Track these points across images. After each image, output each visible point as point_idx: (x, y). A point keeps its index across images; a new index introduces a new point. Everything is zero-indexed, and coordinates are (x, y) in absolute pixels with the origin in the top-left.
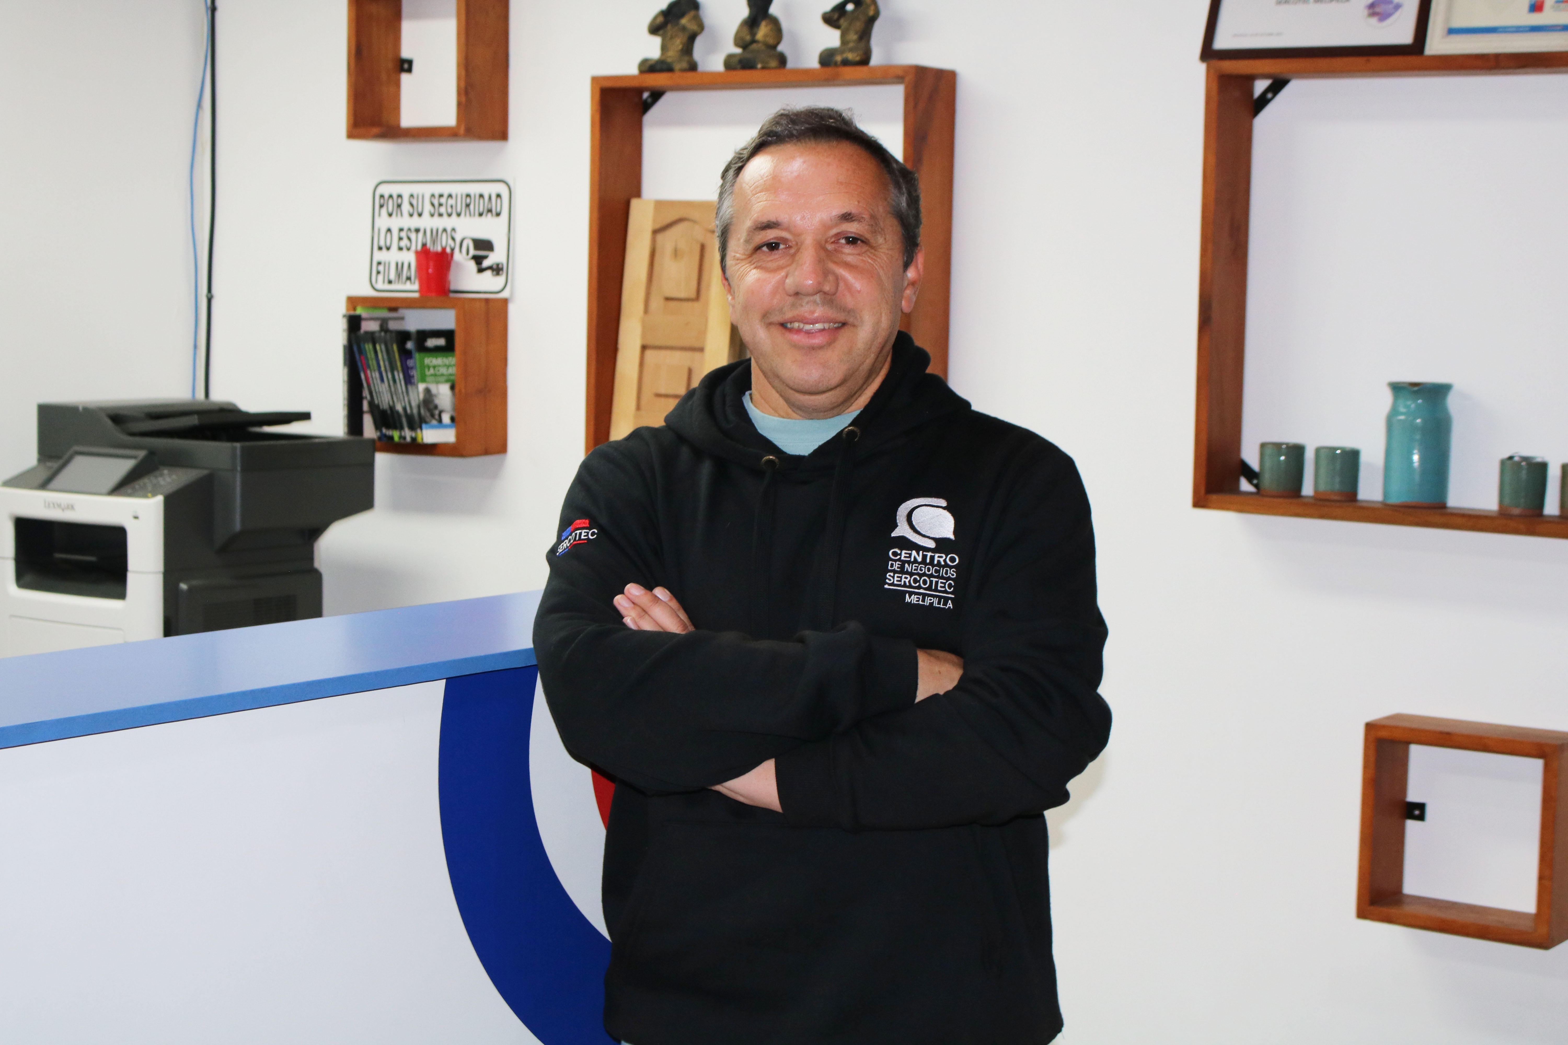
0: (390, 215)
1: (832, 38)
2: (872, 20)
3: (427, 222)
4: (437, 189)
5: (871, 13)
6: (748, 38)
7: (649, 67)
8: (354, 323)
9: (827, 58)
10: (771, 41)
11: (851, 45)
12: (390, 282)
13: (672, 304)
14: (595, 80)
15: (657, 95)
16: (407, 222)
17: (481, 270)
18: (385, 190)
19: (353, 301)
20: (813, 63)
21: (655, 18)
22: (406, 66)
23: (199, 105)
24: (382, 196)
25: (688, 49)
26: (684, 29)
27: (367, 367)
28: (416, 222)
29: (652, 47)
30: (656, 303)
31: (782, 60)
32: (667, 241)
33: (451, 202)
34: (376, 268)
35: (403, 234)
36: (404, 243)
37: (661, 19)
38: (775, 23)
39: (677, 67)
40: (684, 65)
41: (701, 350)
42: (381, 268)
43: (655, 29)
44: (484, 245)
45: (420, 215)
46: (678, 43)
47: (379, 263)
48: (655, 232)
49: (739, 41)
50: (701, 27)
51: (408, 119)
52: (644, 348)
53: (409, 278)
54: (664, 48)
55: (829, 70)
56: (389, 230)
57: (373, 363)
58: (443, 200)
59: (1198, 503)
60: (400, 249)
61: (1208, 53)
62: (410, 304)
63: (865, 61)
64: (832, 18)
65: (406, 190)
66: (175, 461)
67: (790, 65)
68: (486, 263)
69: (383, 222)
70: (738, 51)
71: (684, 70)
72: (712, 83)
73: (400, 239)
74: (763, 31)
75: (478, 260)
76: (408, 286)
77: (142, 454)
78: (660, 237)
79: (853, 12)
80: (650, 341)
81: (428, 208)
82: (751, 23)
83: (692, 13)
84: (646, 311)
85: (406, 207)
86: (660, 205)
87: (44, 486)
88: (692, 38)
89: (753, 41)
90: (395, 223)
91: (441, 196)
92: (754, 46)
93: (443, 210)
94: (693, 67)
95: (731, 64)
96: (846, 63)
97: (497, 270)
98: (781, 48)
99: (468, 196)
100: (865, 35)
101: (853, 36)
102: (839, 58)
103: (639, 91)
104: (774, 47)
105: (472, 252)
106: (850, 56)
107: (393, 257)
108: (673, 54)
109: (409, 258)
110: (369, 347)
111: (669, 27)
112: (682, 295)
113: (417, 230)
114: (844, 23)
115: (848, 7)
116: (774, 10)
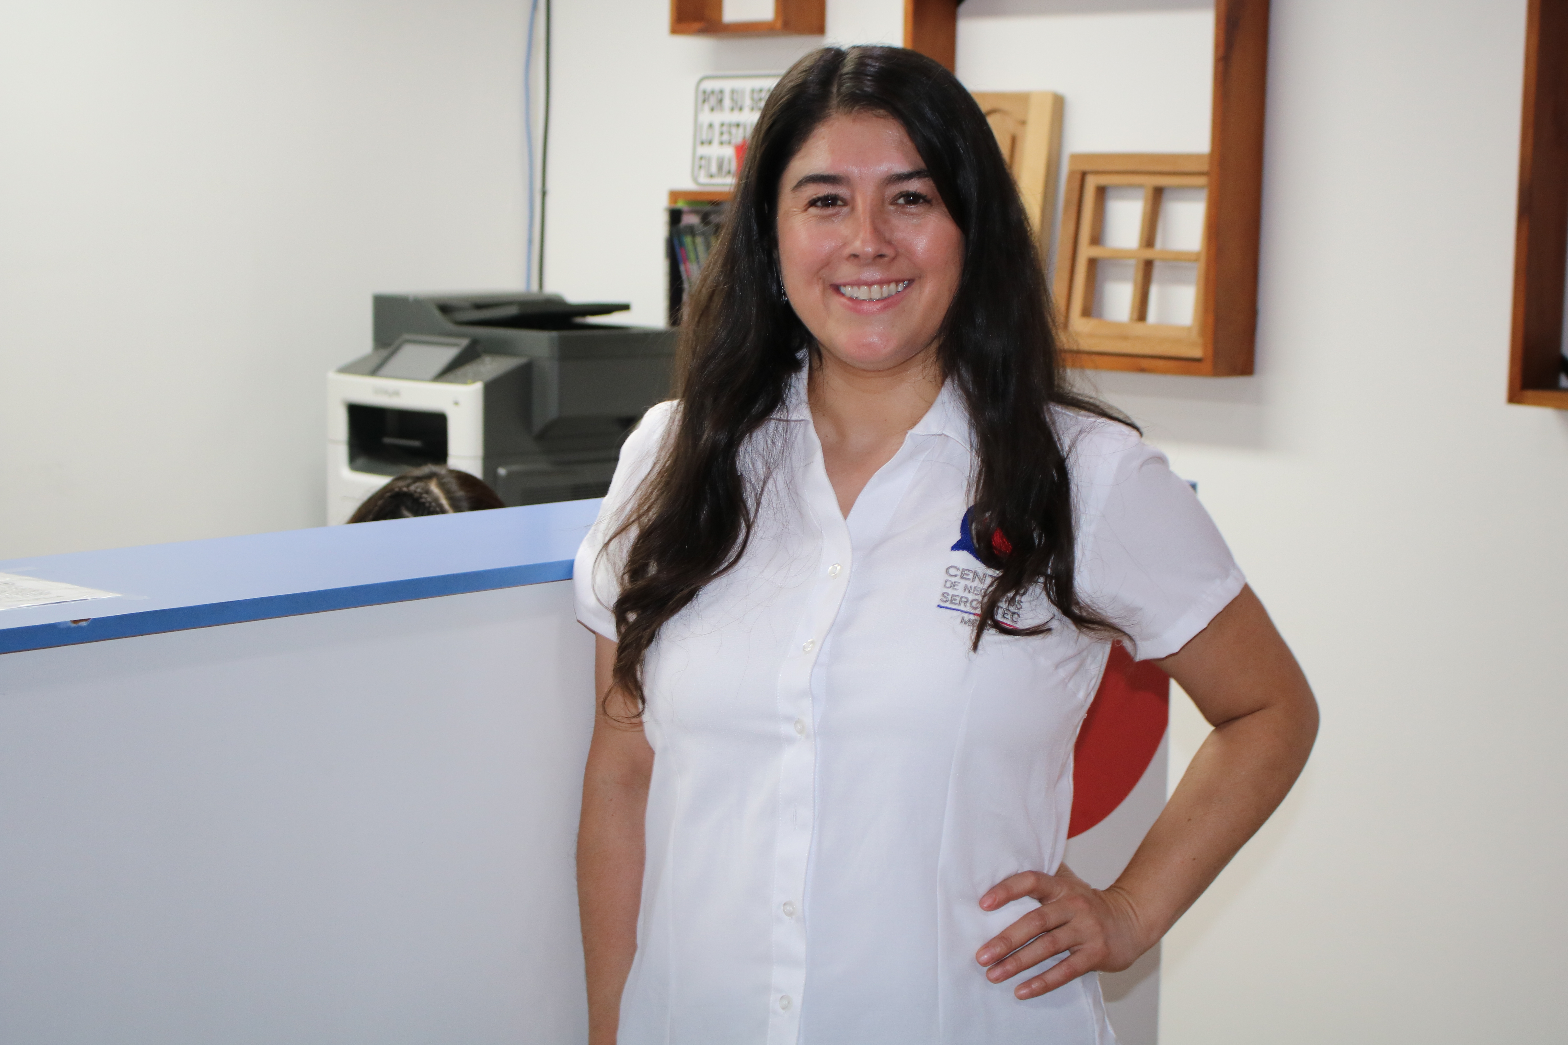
0: (712, 109)
3: (748, 117)
4: (757, 84)
8: (675, 216)
12: (711, 176)
16: (728, 117)
18: (708, 85)
19: (675, 195)
24: (704, 92)
27: (686, 260)
28: (735, 117)
34: (699, 163)
35: (725, 129)
36: (725, 137)
42: (703, 162)
45: (741, 109)
47: (701, 158)
51: (731, 13)
53: (728, 172)
56: (711, 126)
57: (692, 255)
59: (1513, 399)
60: (722, 143)
65: (727, 85)
66: (498, 349)
69: (706, 117)
73: (722, 134)
76: (728, 180)
77: (465, 342)
81: (749, 102)
85: (727, 102)
87: (374, 372)
90: (718, 118)
107: (714, 151)
109: (730, 152)
110: (688, 240)
113: (738, 125)
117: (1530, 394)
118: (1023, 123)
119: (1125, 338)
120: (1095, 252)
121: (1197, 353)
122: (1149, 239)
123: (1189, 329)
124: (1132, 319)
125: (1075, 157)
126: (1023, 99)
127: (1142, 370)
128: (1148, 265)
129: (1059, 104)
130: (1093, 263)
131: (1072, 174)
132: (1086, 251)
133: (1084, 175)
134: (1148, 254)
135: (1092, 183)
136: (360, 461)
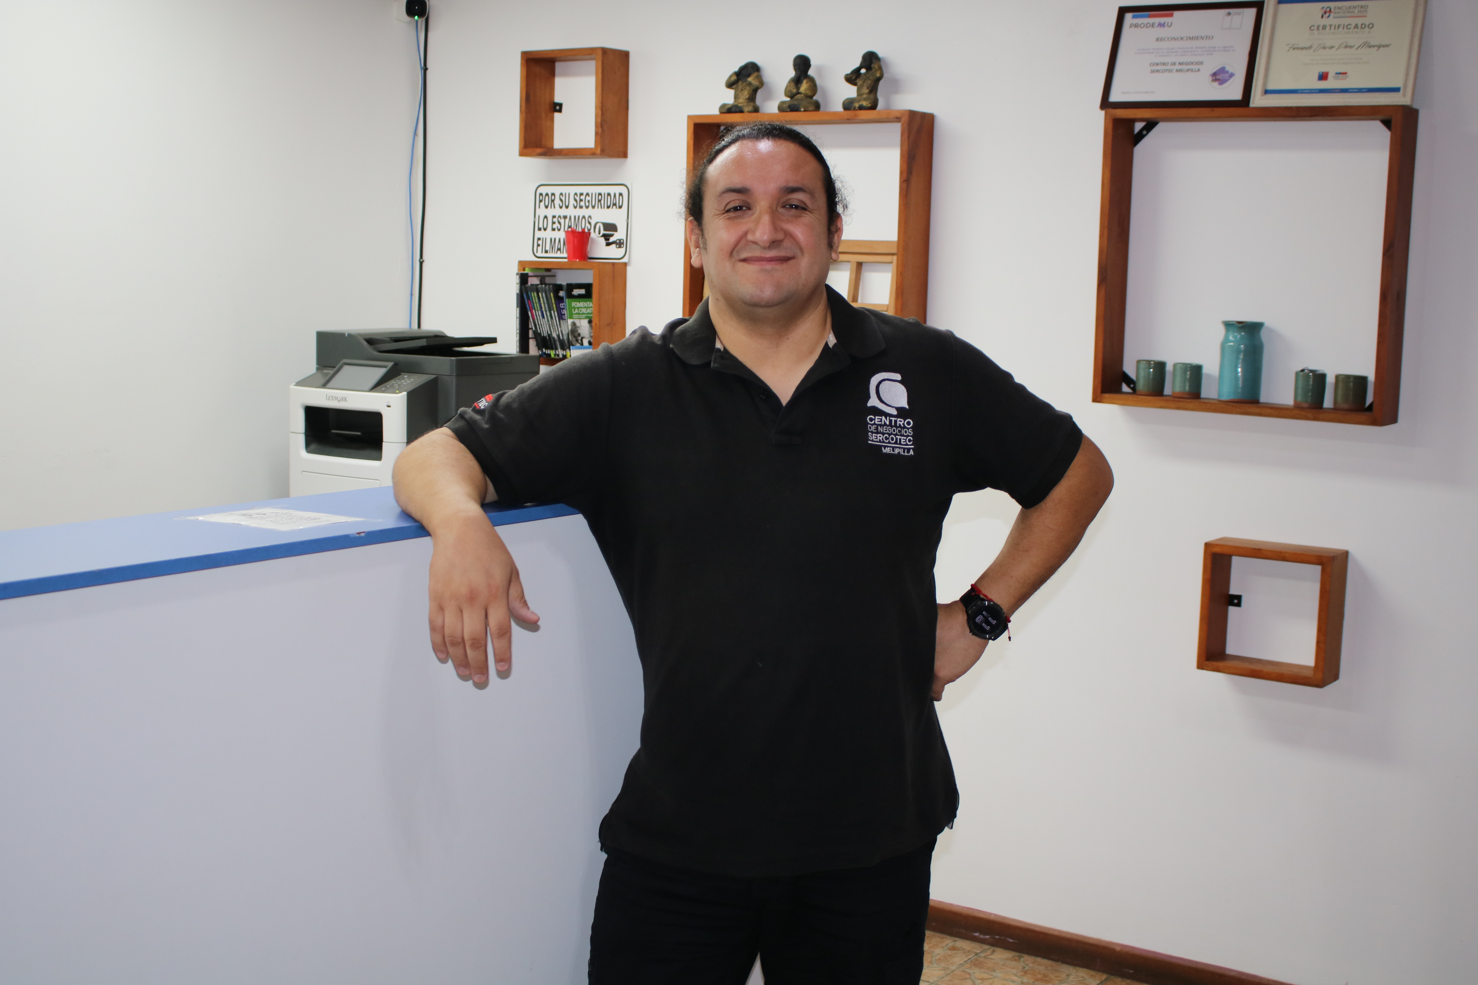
0: (547, 207)
1: (851, 92)
2: (879, 79)
3: (571, 212)
4: (579, 190)
5: (878, 75)
6: (795, 91)
7: (726, 110)
8: (524, 279)
9: (848, 105)
10: (809, 93)
11: (865, 96)
12: (546, 252)
14: (690, 118)
15: (729, 128)
16: (558, 212)
17: (608, 244)
18: (543, 190)
19: (522, 264)
21: (731, 77)
22: (558, 108)
23: (415, 134)
24: (541, 194)
25: (752, 98)
26: (750, 84)
27: (532, 308)
28: (564, 212)
29: (728, 97)
31: (817, 106)
33: (588, 198)
34: (537, 242)
35: (555, 220)
36: (556, 226)
37: (734, 78)
38: (812, 80)
39: (746, 109)
40: (750, 108)
42: (540, 242)
43: (730, 85)
44: (611, 227)
45: (567, 207)
46: (746, 94)
47: (539, 239)
49: (788, 93)
50: (762, 84)
51: (558, 144)
53: (559, 249)
54: (736, 97)
55: (850, 113)
56: (546, 217)
57: (537, 306)
58: (583, 197)
59: (1096, 399)
60: (553, 230)
61: (1106, 104)
62: (562, 267)
63: (874, 106)
64: (852, 78)
65: (557, 190)
66: (413, 369)
67: (822, 109)
68: (612, 239)
69: (542, 211)
70: (787, 99)
71: (750, 112)
73: (554, 223)
74: (804, 87)
75: (606, 237)
76: (559, 255)
77: (390, 365)
79: (865, 74)
81: (572, 202)
82: (797, 81)
83: (755, 74)
85: (557, 202)
87: (324, 385)
88: (755, 91)
89: (798, 93)
90: (550, 212)
91: (581, 194)
92: (798, 96)
93: (582, 204)
94: (756, 110)
95: (783, 108)
96: (861, 108)
97: (619, 244)
98: (816, 97)
99: (600, 194)
100: (873, 89)
101: (865, 90)
102: (857, 105)
103: (718, 126)
104: (811, 97)
105: (602, 232)
106: (865, 103)
107: (548, 234)
108: (742, 101)
109: (561, 235)
110: (534, 295)
111: (740, 83)
113: (565, 217)
114: (859, 82)
115: (863, 71)
116: (811, 72)
117: (1107, 395)
122: (854, 296)
136: (313, 446)
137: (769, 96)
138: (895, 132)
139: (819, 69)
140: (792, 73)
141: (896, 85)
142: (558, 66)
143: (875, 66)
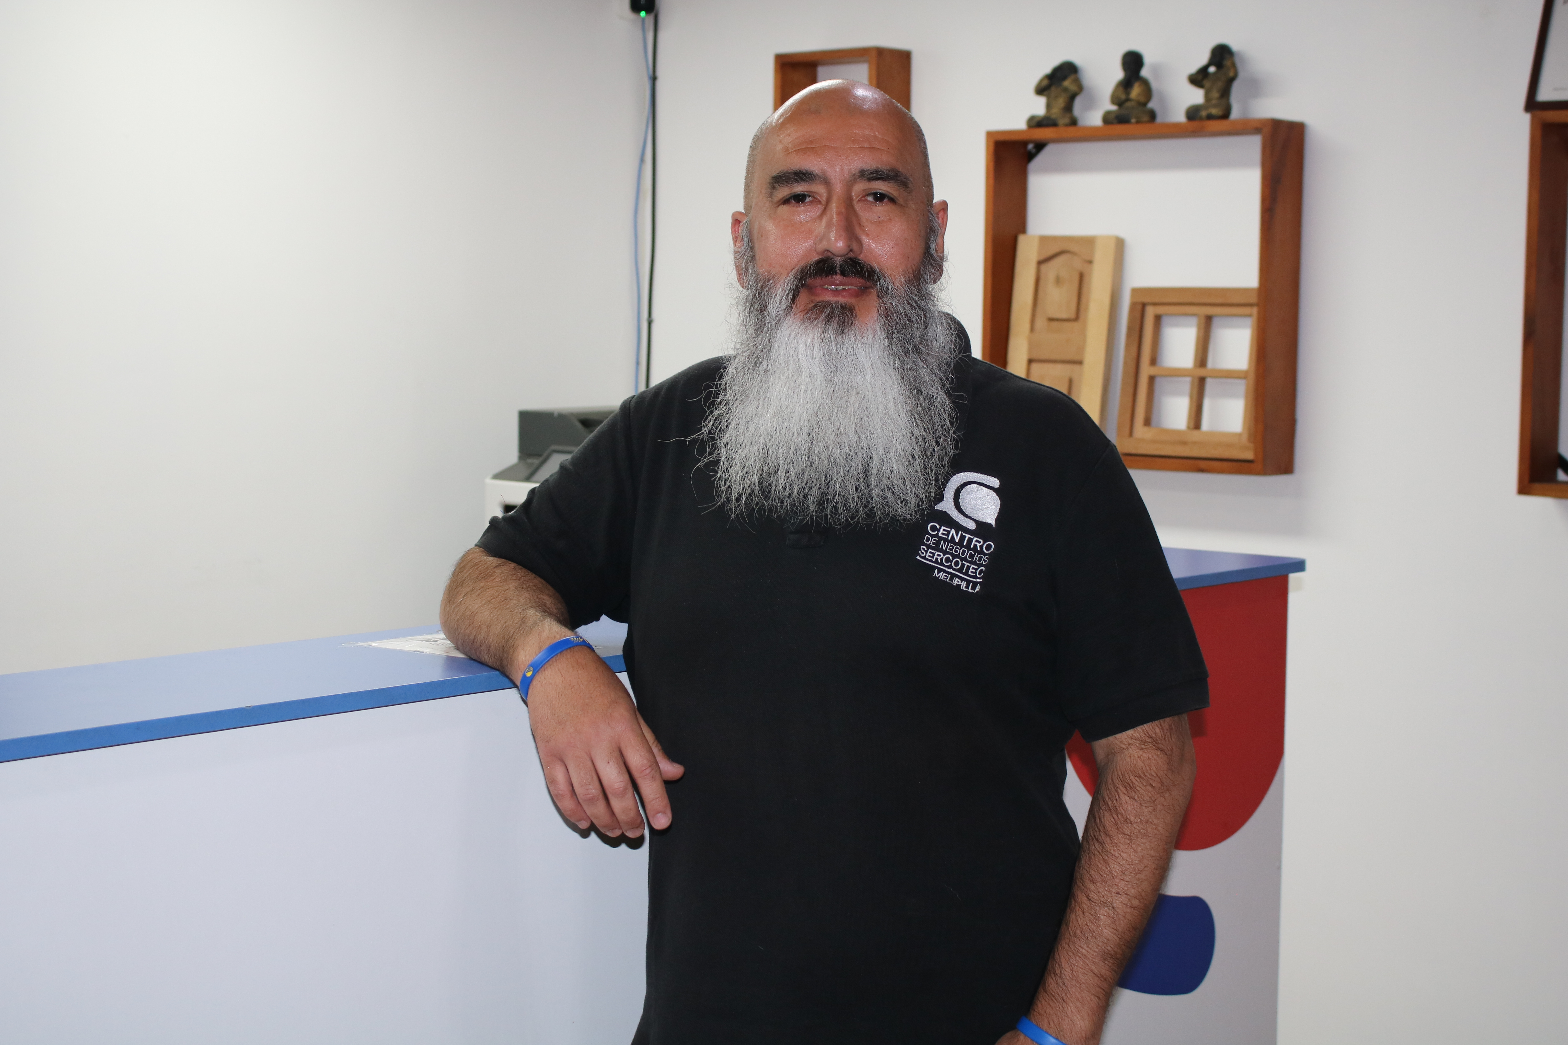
1: (1197, 96)
2: (1232, 80)
5: (1231, 74)
6: (1123, 97)
7: (1036, 123)
9: (1193, 113)
10: (1142, 99)
11: (1214, 102)
13: (1055, 324)
14: (990, 134)
15: (1040, 146)
20: (1180, 117)
21: (1041, 81)
23: (642, 160)
25: (1068, 108)
26: (1066, 90)
29: (1039, 106)
30: (1040, 323)
31: (1152, 115)
32: (1051, 271)
37: (1046, 82)
38: (1146, 83)
39: (1062, 122)
40: (1066, 120)
41: (1080, 363)
43: (1041, 90)
46: (1061, 102)
48: (1040, 263)
49: (1115, 100)
50: (1080, 88)
52: (1030, 361)
54: (1049, 106)
55: (1195, 124)
59: (1522, 491)
61: (1532, 104)
63: (1226, 115)
64: (1198, 79)
67: (1159, 119)
70: (1114, 108)
71: (1067, 125)
72: (1092, 136)
74: (1136, 91)
78: (1044, 267)
79: (1215, 73)
80: (1035, 356)
82: (1126, 84)
83: (1072, 77)
84: (1032, 329)
86: (1044, 240)
87: (528, 478)
88: (1072, 98)
89: (1127, 100)
92: (1128, 104)
94: (1074, 122)
95: (1108, 119)
96: (1210, 117)
98: (1151, 105)
100: (1225, 93)
101: (1215, 94)
102: (1204, 113)
103: (1025, 143)
104: (1145, 104)
106: (1214, 111)
108: (1056, 111)
111: (1053, 88)
112: (1064, 316)
114: (1207, 83)
115: (1212, 69)
116: (1145, 72)
117: (1537, 486)
118: (1090, 262)
119: (1184, 443)
120: (1153, 371)
121: (1249, 455)
122: (1202, 359)
123: (1239, 435)
124: (1188, 427)
125: (1135, 291)
126: (1089, 242)
127: (1201, 470)
128: (1202, 381)
129: (1120, 245)
130: (1152, 379)
131: (1133, 305)
132: (1146, 370)
133: (1144, 305)
134: (1201, 372)
135: (1150, 312)
137: (1091, 104)
138: (1253, 145)
139: (1156, 68)
140: (1119, 74)
141: (1256, 87)
142: (821, 70)
143: (1227, 63)
